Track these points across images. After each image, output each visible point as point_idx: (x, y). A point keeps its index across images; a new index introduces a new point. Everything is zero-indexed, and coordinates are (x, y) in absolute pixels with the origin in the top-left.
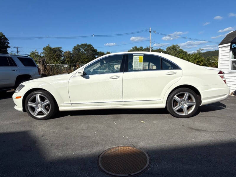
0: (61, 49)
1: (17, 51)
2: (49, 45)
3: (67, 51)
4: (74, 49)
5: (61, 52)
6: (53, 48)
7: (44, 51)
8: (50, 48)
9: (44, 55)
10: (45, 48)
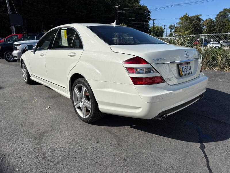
0: (200, 17)
1: (154, 23)
2: (186, 13)
3: (208, 19)
4: (218, 16)
5: (200, 20)
6: (191, 17)
7: (180, 20)
8: (188, 17)
9: (180, 26)
10: (182, 17)
